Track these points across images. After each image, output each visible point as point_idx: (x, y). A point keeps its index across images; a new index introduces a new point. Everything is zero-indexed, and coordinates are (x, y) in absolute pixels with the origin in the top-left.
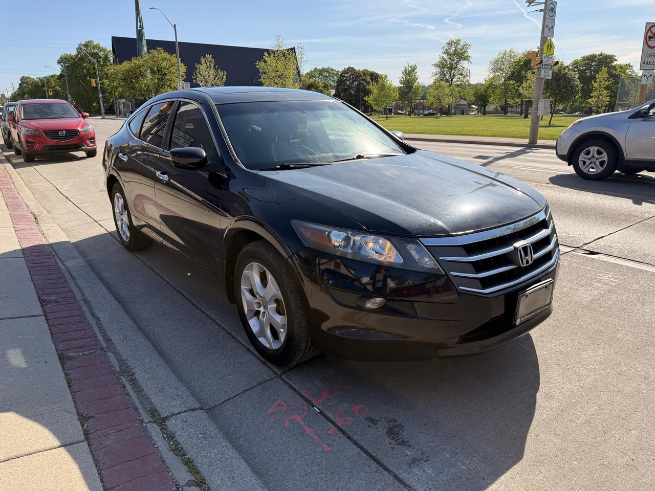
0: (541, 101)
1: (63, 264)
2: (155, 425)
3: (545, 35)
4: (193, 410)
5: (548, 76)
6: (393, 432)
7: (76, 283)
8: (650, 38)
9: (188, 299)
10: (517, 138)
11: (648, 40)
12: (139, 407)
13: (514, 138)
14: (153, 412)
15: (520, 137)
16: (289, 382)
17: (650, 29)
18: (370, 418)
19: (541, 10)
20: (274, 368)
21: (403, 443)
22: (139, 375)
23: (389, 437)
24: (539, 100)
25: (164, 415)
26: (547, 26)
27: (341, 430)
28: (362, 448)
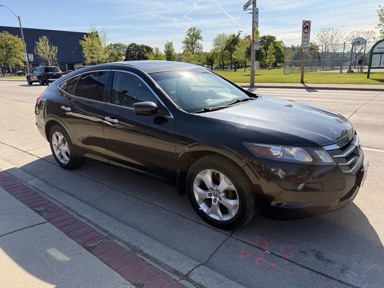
0: (255, 62)
1: (27, 184)
2: (184, 281)
3: (255, 26)
4: (198, 266)
5: (257, 48)
6: (319, 256)
7: (48, 196)
8: (305, 28)
9: (134, 197)
10: (242, 82)
11: (304, 29)
12: (165, 271)
13: (240, 82)
14: (176, 272)
15: (244, 82)
16: (239, 238)
17: (304, 24)
18: (301, 251)
19: (251, 13)
20: (223, 232)
21: (329, 261)
22: (146, 251)
23: (319, 259)
24: (254, 62)
25: (185, 273)
26: (255, 22)
27: (290, 261)
28: (309, 269)
